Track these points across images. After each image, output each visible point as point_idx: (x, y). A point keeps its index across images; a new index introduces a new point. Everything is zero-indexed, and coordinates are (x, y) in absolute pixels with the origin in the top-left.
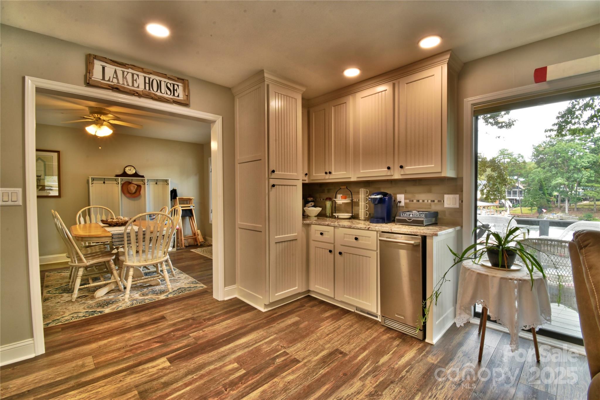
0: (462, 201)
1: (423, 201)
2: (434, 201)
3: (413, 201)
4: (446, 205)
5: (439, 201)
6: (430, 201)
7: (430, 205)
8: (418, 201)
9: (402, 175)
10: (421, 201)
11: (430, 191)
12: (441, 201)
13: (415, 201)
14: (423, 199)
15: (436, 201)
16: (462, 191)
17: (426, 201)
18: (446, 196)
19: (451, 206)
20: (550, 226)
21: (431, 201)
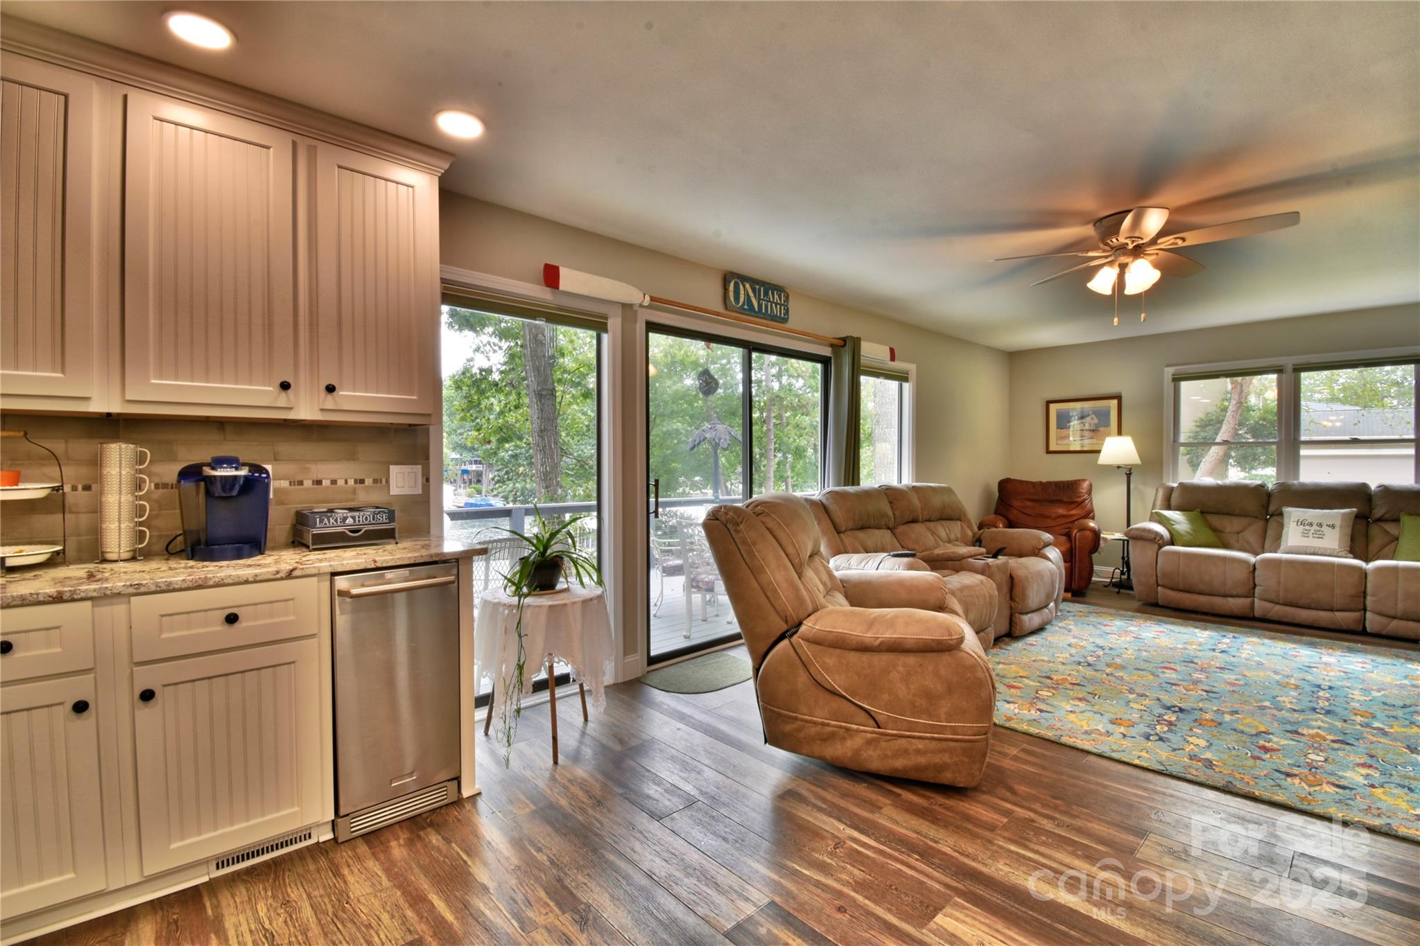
0: (428, 480)
1: (334, 482)
2: (362, 481)
3: (301, 483)
4: (394, 491)
5: (375, 481)
6: (351, 482)
7: (354, 491)
8: (319, 482)
9: (322, 410)
10: (326, 483)
11: (351, 457)
12: (382, 481)
13: (308, 483)
14: (334, 477)
15: (368, 482)
16: (427, 458)
17: (341, 482)
18: (394, 470)
19: (406, 491)
20: (526, 515)
21: (356, 482)
